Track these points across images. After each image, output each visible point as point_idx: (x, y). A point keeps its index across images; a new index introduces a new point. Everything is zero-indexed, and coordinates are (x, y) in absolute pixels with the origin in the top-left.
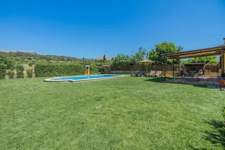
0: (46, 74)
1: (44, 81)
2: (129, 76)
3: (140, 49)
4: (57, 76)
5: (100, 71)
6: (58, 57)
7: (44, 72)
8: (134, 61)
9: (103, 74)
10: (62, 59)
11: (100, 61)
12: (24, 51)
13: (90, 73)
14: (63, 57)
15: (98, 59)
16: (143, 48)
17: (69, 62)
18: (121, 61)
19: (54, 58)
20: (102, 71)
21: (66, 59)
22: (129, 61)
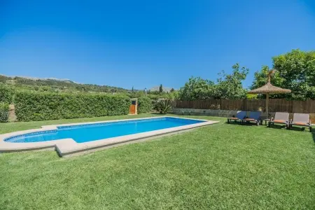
5: (156, 108)
6: (101, 87)
9: (161, 113)
10: (105, 89)
11: (155, 93)
12: (57, 79)
13: (139, 113)
16: (241, 67)
17: (114, 93)
18: (196, 90)
20: (160, 108)
21: (109, 90)
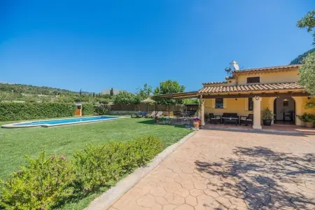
0: (8, 117)
1: (2, 127)
2: (129, 117)
3: (146, 85)
4: (27, 119)
5: (96, 111)
6: (38, 88)
7: (4, 115)
8: (138, 100)
9: (100, 115)
10: (45, 91)
11: (106, 97)
13: (83, 115)
14: (46, 88)
15: (104, 93)
16: (148, 85)
17: (57, 96)
18: (123, 99)
19: (30, 89)
20: (99, 112)
21: (51, 92)
22: (132, 99)
